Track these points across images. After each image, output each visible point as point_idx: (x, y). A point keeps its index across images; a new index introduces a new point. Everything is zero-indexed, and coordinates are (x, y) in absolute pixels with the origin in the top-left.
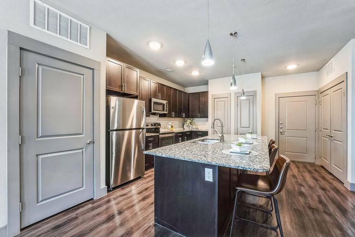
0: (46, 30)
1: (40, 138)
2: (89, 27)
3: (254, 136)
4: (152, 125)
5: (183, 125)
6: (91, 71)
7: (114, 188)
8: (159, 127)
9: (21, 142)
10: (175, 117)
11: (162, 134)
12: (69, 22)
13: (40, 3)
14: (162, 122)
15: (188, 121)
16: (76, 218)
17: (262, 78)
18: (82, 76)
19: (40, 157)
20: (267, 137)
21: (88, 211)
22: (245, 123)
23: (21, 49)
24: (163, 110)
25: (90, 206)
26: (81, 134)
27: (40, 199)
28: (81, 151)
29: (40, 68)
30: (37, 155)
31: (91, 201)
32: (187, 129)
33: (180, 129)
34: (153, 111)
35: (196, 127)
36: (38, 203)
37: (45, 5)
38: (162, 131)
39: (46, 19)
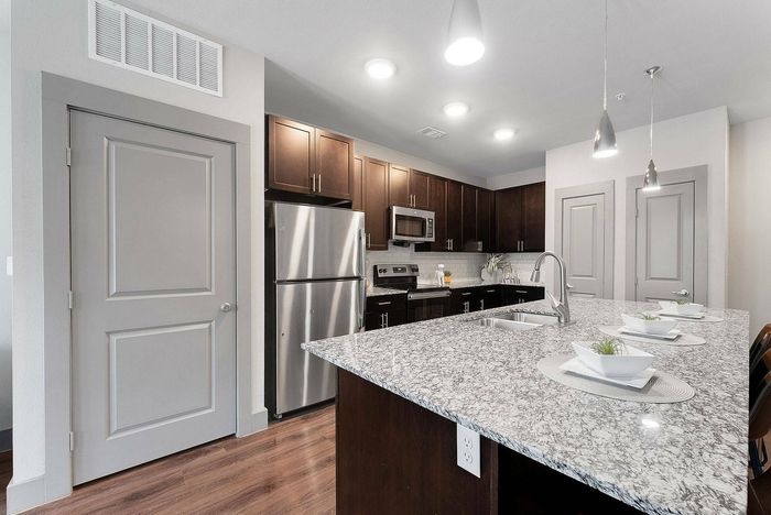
0: (122, 64)
1: (113, 296)
2: (220, 48)
3: (694, 309)
4: (395, 270)
5: (481, 268)
6: (229, 147)
7: (286, 416)
8: (415, 274)
9: (73, 306)
10: (455, 250)
11: (421, 291)
12: (175, 41)
13: (109, 5)
14: (424, 262)
15: (493, 260)
16: (180, 480)
17: (732, 126)
18: (207, 161)
19: (114, 338)
20: (746, 314)
21: (210, 467)
22: (664, 264)
23: (70, 108)
24: (423, 235)
25: (221, 452)
26: (206, 290)
27: (114, 427)
28: (206, 326)
29: (113, 146)
30: (108, 334)
31: (228, 442)
32: (488, 280)
33: (471, 280)
34: (394, 237)
35: (513, 275)
36: (109, 435)
37: (118, 7)
38: (422, 283)
39: (123, 39)
